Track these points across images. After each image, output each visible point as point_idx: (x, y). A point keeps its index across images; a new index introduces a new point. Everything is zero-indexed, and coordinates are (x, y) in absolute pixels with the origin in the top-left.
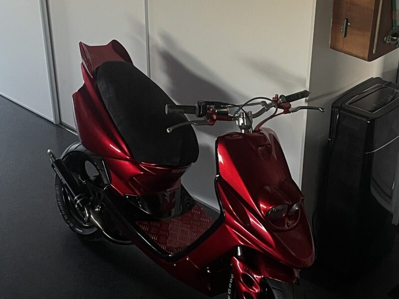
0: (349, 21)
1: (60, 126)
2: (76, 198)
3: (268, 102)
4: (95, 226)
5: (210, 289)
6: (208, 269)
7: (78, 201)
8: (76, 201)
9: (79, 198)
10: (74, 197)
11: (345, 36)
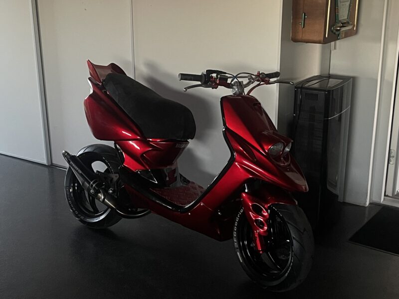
0: (306, 14)
1: (51, 166)
2: (91, 183)
3: (254, 77)
4: (109, 207)
5: (219, 232)
6: (219, 212)
7: (94, 185)
8: (92, 186)
9: (94, 183)
10: (90, 183)
11: (304, 27)
